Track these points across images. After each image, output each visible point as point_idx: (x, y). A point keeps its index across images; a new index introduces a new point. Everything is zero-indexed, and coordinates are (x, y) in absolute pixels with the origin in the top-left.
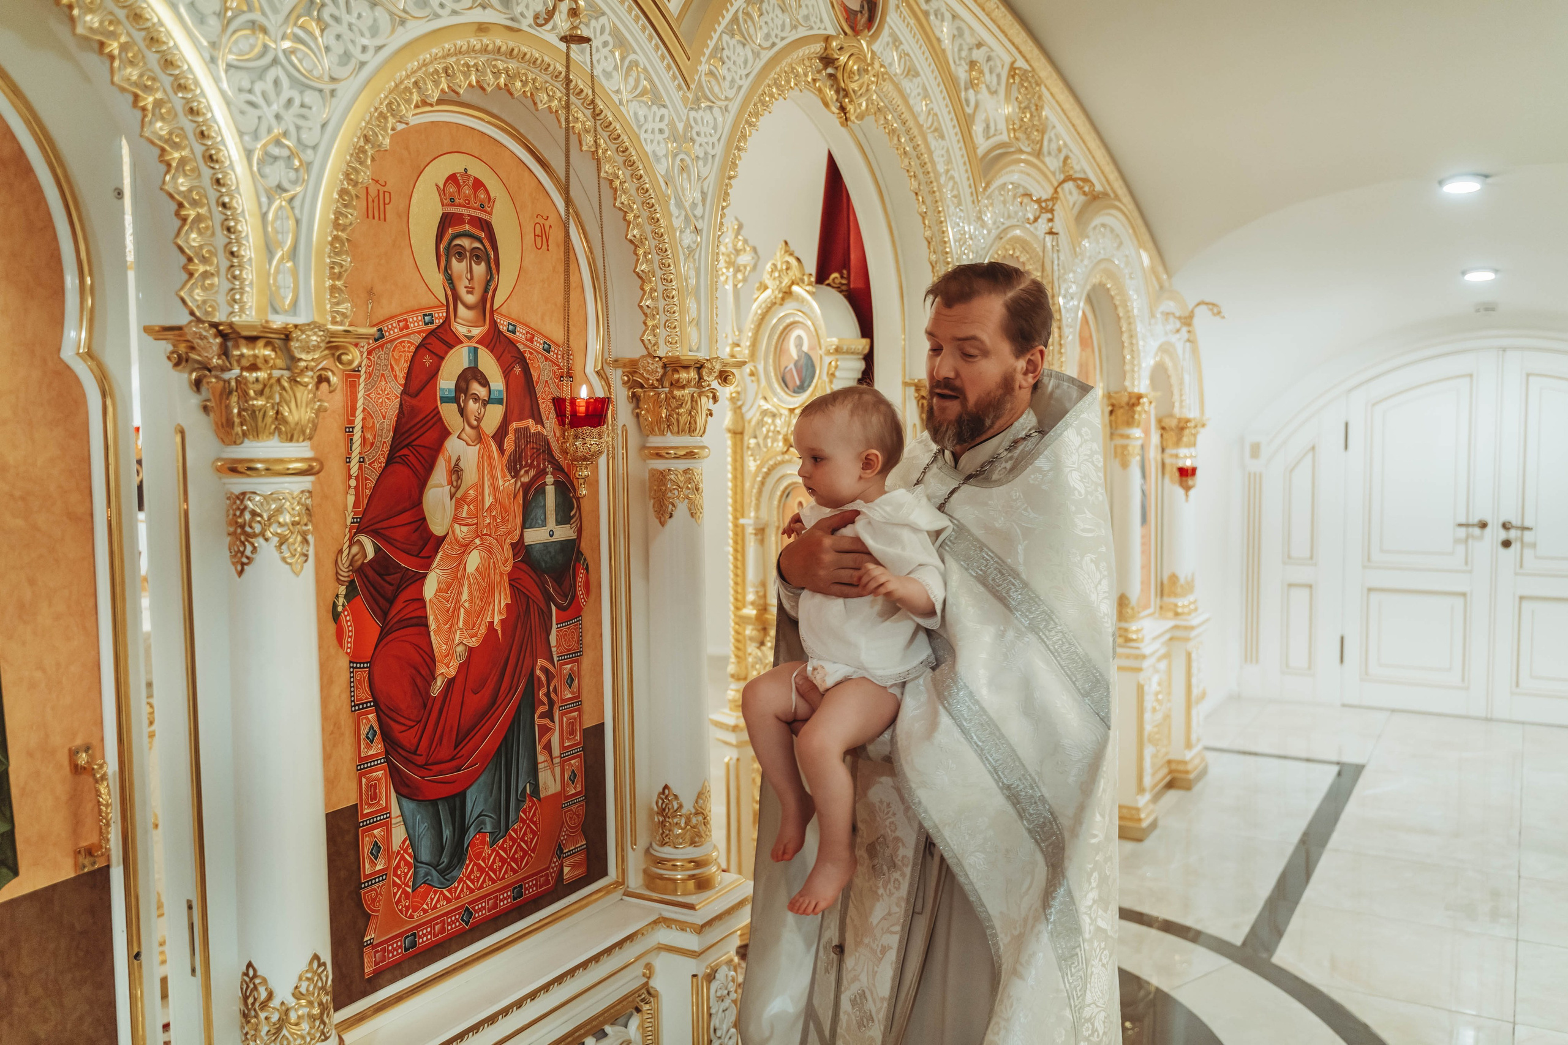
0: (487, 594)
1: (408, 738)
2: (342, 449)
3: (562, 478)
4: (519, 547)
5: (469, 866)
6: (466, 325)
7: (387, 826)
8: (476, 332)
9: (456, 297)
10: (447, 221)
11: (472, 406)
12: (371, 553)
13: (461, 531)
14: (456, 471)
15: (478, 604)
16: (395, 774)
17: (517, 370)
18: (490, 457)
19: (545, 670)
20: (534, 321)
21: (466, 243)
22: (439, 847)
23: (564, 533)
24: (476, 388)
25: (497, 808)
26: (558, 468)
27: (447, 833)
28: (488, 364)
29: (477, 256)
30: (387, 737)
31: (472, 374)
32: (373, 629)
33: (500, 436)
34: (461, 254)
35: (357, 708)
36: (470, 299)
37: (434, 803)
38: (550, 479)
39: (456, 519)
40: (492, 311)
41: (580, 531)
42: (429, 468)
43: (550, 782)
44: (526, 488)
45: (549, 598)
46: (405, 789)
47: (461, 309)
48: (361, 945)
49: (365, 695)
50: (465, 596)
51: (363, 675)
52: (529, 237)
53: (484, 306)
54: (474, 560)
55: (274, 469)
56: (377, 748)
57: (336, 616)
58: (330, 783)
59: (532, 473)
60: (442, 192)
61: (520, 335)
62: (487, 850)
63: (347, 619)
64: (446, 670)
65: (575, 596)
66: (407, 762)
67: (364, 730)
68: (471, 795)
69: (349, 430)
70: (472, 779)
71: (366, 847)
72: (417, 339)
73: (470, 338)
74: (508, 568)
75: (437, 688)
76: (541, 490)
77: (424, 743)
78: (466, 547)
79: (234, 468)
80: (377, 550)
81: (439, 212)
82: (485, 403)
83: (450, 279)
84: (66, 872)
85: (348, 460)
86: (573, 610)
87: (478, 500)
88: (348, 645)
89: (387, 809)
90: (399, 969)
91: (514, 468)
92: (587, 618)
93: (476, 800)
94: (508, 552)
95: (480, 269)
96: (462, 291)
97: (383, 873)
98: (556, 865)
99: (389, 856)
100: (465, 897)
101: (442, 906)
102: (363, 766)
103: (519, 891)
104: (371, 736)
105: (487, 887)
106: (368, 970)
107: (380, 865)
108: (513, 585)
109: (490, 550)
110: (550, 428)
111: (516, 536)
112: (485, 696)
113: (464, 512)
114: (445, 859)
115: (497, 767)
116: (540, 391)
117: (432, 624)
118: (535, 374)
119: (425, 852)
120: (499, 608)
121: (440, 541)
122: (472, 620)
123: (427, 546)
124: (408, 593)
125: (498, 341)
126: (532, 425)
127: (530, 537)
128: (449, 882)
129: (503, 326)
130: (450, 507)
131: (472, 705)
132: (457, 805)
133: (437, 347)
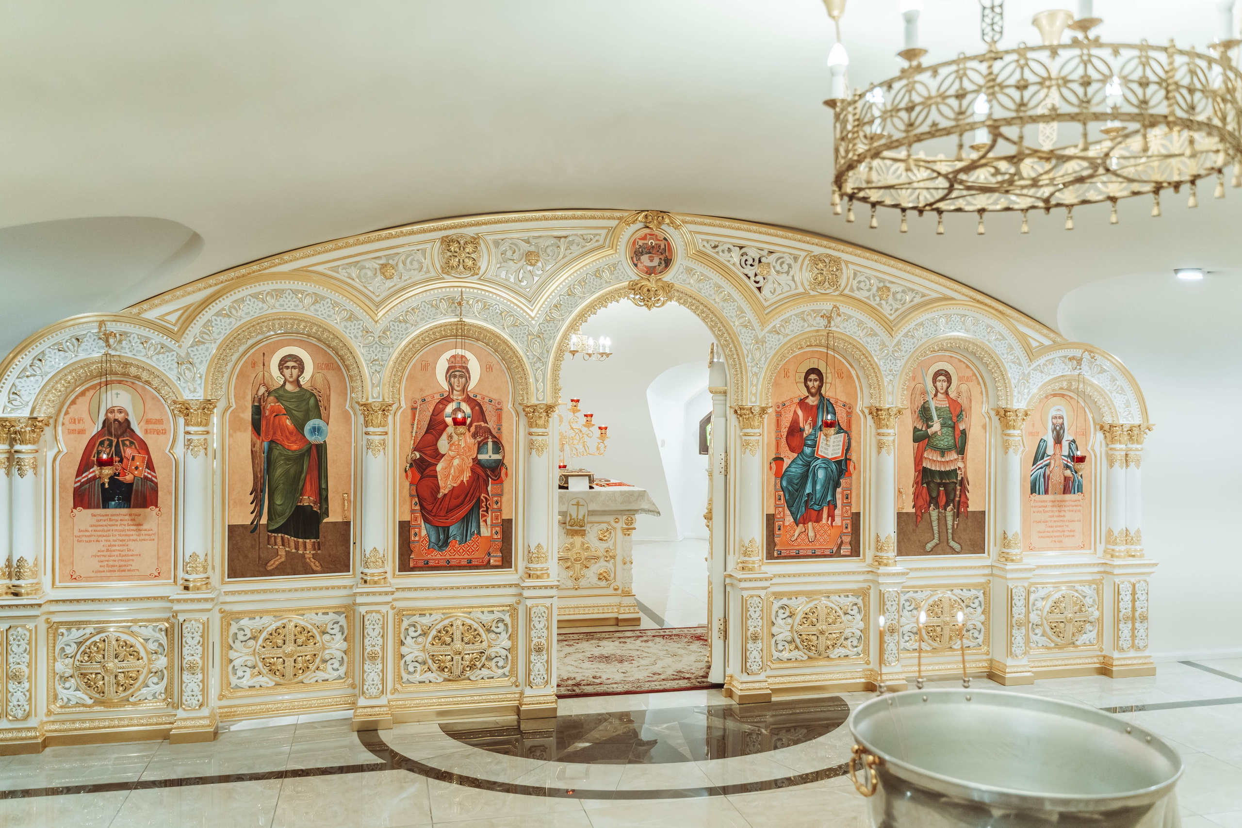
0: (462, 472)
1: (429, 507)
2: (410, 429)
3: (495, 440)
4: (475, 460)
5: (449, 548)
6: (456, 396)
8: (460, 398)
9: (453, 389)
10: (449, 369)
12: (418, 456)
13: (452, 453)
14: (450, 437)
15: (457, 474)
16: (423, 516)
17: (477, 408)
19: (486, 498)
20: (485, 393)
21: (457, 373)
22: (438, 540)
23: (498, 457)
25: (462, 535)
26: (494, 437)
27: (442, 536)
28: (465, 407)
29: (461, 377)
30: (421, 505)
31: (458, 409)
32: (418, 476)
33: (469, 427)
34: (455, 376)
35: (411, 496)
36: (458, 389)
37: (437, 527)
38: (490, 440)
39: (450, 450)
40: (467, 392)
41: (504, 457)
42: (440, 435)
43: (485, 532)
44: (479, 443)
45: (488, 476)
46: (426, 521)
47: (455, 392)
48: (409, 558)
49: (414, 493)
50: (452, 471)
51: (414, 487)
52: (483, 371)
53: (464, 389)
54: (456, 462)
55: (375, 434)
56: (418, 507)
57: (406, 471)
58: (401, 513)
59: (482, 438)
60: (449, 360)
61: (479, 398)
62: (457, 546)
63: (409, 473)
64: (443, 491)
65: (500, 476)
66: (428, 513)
68: (451, 529)
69: (413, 425)
70: (452, 524)
71: (413, 532)
73: (457, 400)
74: (471, 465)
75: (440, 495)
76: (486, 443)
77: (434, 510)
78: (453, 458)
79: (367, 433)
80: (421, 456)
81: (447, 366)
83: (451, 384)
84: (340, 520)
86: (498, 480)
87: (459, 445)
88: (410, 479)
89: (420, 525)
90: (421, 569)
91: (474, 436)
92: (506, 484)
93: (453, 530)
94: (471, 461)
95: (462, 380)
96: (455, 387)
97: (418, 541)
98: (487, 558)
99: (420, 537)
100: (448, 557)
101: (439, 557)
102: (413, 511)
103: (470, 561)
104: (416, 504)
105: (457, 556)
106: (411, 565)
107: (417, 539)
108: (472, 470)
109: (463, 460)
110: (491, 425)
111: (474, 456)
112: (459, 501)
113: (453, 448)
114: (440, 544)
115: (463, 522)
116: (486, 414)
117: (439, 478)
118: (484, 409)
119: (433, 539)
120: (466, 476)
121: (443, 455)
122: (455, 478)
123: (438, 456)
124: (431, 468)
125: (469, 400)
126: (483, 424)
127: (480, 457)
128: (442, 551)
129: (471, 396)
130: (448, 446)
131: (454, 502)
132: (446, 530)
133: (445, 402)
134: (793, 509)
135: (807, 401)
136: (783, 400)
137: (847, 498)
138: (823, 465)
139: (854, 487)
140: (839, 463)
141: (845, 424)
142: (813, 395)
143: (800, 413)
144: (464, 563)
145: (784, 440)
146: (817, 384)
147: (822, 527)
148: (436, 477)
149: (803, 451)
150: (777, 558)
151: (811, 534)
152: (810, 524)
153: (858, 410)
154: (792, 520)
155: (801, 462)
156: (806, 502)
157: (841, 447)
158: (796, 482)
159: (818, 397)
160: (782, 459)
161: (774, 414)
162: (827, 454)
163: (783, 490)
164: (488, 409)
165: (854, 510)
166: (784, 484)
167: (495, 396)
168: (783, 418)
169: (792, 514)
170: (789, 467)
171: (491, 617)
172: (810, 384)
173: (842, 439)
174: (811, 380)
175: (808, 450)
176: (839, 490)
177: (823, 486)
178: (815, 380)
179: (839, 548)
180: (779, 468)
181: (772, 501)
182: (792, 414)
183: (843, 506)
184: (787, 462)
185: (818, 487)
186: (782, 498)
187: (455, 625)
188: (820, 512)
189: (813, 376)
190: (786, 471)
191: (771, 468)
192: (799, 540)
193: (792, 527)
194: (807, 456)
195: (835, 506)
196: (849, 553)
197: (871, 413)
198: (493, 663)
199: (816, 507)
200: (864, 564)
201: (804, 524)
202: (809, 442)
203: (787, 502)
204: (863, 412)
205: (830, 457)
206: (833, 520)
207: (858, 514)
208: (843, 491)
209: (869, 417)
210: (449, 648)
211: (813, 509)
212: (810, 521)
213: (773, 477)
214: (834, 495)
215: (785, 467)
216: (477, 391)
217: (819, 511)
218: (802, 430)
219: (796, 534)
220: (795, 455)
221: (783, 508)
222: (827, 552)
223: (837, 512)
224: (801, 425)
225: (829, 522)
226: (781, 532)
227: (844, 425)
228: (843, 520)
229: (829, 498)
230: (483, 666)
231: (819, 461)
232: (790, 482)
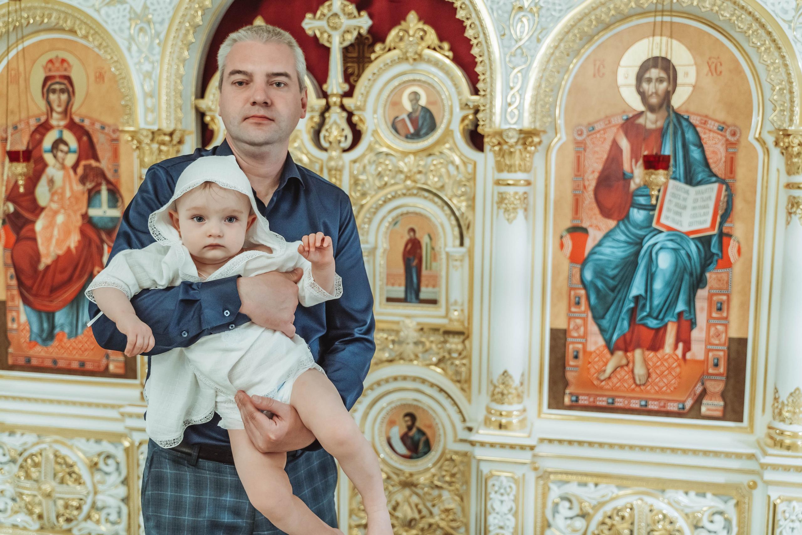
0: (67, 233)
1: (29, 283)
3: (111, 187)
4: (85, 216)
5: (55, 343)
6: (57, 120)
7: (18, 312)
8: (63, 123)
9: (52, 110)
10: (47, 79)
11: (60, 154)
12: (12, 209)
13: (54, 206)
14: (51, 182)
15: (62, 237)
16: (22, 294)
17: (85, 138)
18: (69, 176)
20: (95, 115)
21: (57, 87)
22: (42, 330)
24: (63, 147)
25: (71, 324)
26: (108, 182)
27: (45, 325)
28: (69, 137)
29: (62, 91)
30: (18, 279)
31: (60, 141)
32: (13, 237)
33: (75, 167)
34: (54, 91)
35: (6, 265)
36: (59, 110)
37: (40, 311)
38: (103, 187)
39: (52, 200)
40: (71, 114)
42: (39, 178)
44: (90, 191)
45: (102, 241)
46: (26, 302)
47: (55, 115)
48: (7, 353)
49: (9, 261)
50: (56, 232)
51: (8, 253)
52: (92, 78)
53: (66, 112)
54: (60, 219)
56: (14, 282)
59: (93, 184)
60: (45, 68)
61: (87, 123)
62: (65, 340)
64: (46, 261)
66: (27, 291)
67: (9, 274)
68: (57, 315)
70: (59, 308)
71: (9, 317)
72: (33, 128)
73: (58, 126)
74: (79, 224)
75: (42, 267)
76: (99, 192)
77: (35, 287)
78: (56, 213)
80: (15, 209)
81: (43, 75)
82: (67, 153)
83: (49, 103)
85: (3, 174)
87: (63, 194)
88: (3, 241)
89: (18, 307)
90: (22, 368)
91: (83, 180)
93: (60, 317)
95: (64, 97)
96: (55, 106)
97: (17, 330)
98: (104, 361)
99: (19, 324)
100: (54, 355)
101: (43, 354)
102: (8, 287)
103: (82, 364)
104: (12, 277)
105: (65, 355)
106: (10, 361)
107: (15, 326)
108: (82, 232)
109: (69, 216)
110: (105, 164)
111: (83, 211)
112: (66, 276)
113: (56, 198)
114: (45, 335)
115: (72, 307)
116: (98, 147)
117: (40, 241)
118: (95, 140)
119: (35, 328)
120: (74, 241)
121: (43, 209)
122: (59, 243)
123: (37, 210)
124: (28, 227)
125: (73, 126)
126: (93, 163)
127: (93, 212)
128: (46, 346)
129: (77, 119)
130: (48, 195)
131: (60, 278)
132: (51, 316)
133: (43, 131)
134: (605, 323)
135: (641, 121)
136: (591, 119)
137: (720, 309)
138: (670, 245)
139: (736, 289)
140: (705, 241)
141: (722, 165)
142: (652, 109)
143: (625, 144)
144: (75, 365)
145: (589, 196)
146: (663, 86)
147: (663, 360)
148: (34, 240)
149: (627, 216)
150: (570, 408)
151: (640, 370)
152: (638, 353)
153: (751, 138)
154: (601, 342)
155: (623, 238)
156: (633, 313)
157: (711, 211)
158: (611, 273)
159: (663, 113)
160: (585, 231)
161: (571, 147)
162: (679, 223)
163: (585, 287)
164: (100, 141)
165: (734, 333)
166: (588, 275)
167: (108, 120)
168: (589, 154)
169: (602, 330)
170: (599, 244)
171: (97, 448)
172: (648, 88)
173: (714, 195)
174: (649, 80)
175: (638, 215)
176: (702, 293)
177: (668, 284)
178: (660, 80)
179: (698, 401)
180: (578, 247)
181: (563, 306)
182: (607, 146)
183: (709, 326)
184: (594, 236)
185: (658, 285)
186: (583, 301)
187: (44, 454)
188: (660, 333)
189: (654, 73)
190: (592, 253)
191: (562, 246)
192: (615, 380)
193: (600, 355)
194: (636, 226)
195: (692, 324)
196: (719, 414)
197: (777, 144)
198: (103, 514)
199: (653, 323)
200: (752, 438)
201: (626, 351)
202: (642, 200)
203: (592, 308)
204: (761, 141)
205: (685, 228)
206: (687, 348)
207: (743, 342)
208: (710, 296)
209: (775, 153)
210: (35, 485)
211: (645, 325)
212: (639, 346)
213: (566, 264)
214: (691, 302)
215: (590, 244)
216: (84, 111)
217: (657, 330)
218: (626, 179)
219: (609, 369)
220: (612, 223)
221: (585, 320)
222: (673, 407)
223: (697, 334)
224: (626, 167)
225: (679, 352)
226: (580, 362)
227: (718, 168)
228: (708, 351)
229: (681, 307)
230: (88, 517)
231: (661, 237)
232: (599, 273)
